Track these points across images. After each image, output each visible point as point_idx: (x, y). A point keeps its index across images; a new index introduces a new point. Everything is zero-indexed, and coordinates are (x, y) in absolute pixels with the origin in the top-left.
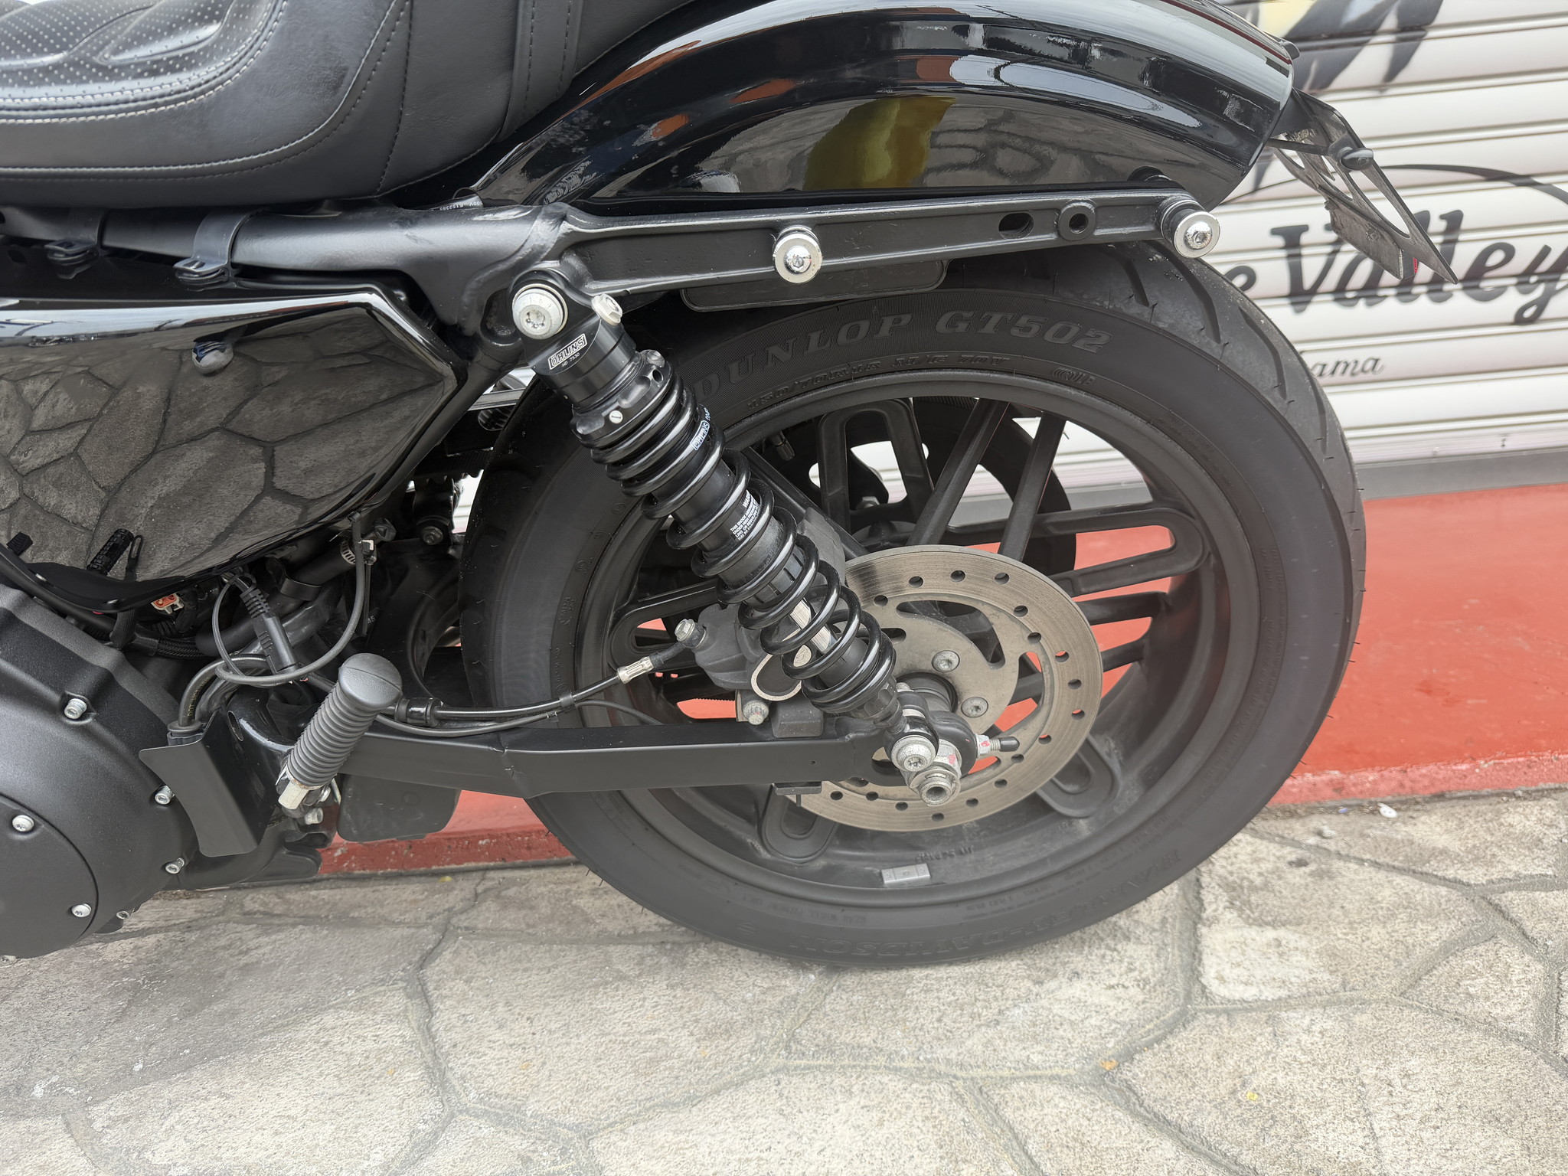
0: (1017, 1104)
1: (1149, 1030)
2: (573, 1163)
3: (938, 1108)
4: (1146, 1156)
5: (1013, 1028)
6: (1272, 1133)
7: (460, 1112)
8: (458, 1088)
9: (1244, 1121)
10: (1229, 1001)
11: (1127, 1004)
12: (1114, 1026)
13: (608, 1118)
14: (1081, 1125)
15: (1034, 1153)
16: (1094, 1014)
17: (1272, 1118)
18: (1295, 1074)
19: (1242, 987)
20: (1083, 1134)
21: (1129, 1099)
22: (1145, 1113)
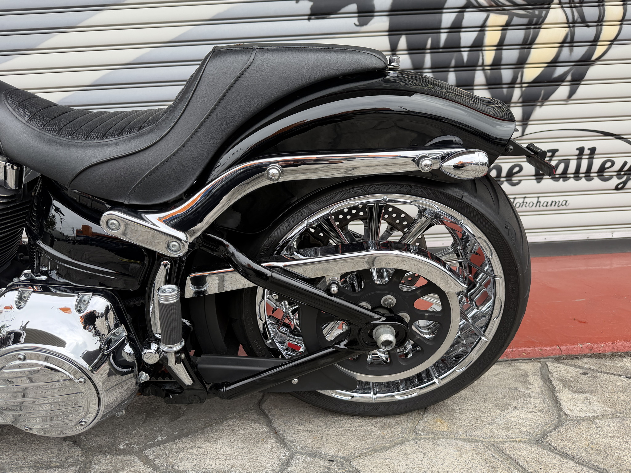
0: (510, 449)
1: (549, 426)
2: (347, 469)
3: (480, 451)
4: (564, 466)
5: (498, 425)
6: (608, 458)
7: (295, 453)
8: (291, 445)
9: (596, 454)
10: (575, 417)
11: (538, 418)
12: (536, 425)
13: (354, 455)
14: (537, 456)
15: (522, 465)
16: (527, 421)
17: (606, 453)
18: (609, 439)
19: (579, 412)
20: (538, 459)
21: (551, 448)
22: (558, 452)
